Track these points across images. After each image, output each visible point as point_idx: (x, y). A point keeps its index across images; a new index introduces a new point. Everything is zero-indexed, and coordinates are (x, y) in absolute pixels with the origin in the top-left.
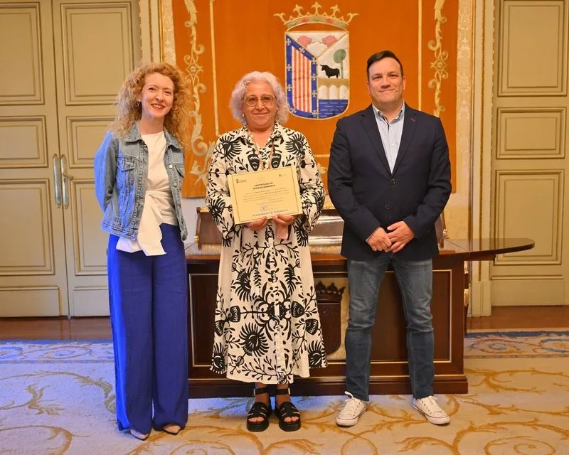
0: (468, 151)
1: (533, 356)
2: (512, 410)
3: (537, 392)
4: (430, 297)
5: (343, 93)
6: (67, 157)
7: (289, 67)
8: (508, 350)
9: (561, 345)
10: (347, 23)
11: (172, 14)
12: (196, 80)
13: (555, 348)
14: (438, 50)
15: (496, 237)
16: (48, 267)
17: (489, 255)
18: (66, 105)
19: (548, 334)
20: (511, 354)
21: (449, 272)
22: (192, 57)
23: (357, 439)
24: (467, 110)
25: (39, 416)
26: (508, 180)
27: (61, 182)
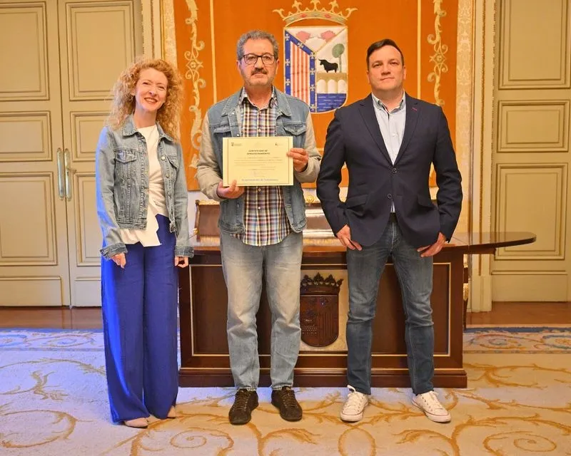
0: (468, 144)
1: (535, 352)
2: (512, 406)
3: (539, 388)
4: (430, 291)
5: (341, 87)
6: (70, 151)
7: (288, 62)
8: (508, 346)
9: (564, 342)
10: (345, 18)
11: (173, 11)
12: (196, 76)
13: (558, 345)
14: (438, 43)
15: (497, 231)
16: (51, 257)
17: (489, 248)
18: (70, 101)
19: (551, 330)
20: (511, 350)
21: (449, 265)
22: (193, 53)
23: (355, 430)
24: (467, 103)
25: (44, 401)
26: (509, 174)
27: (65, 175)
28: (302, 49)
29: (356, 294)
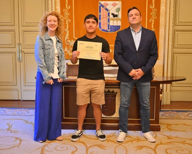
0: (163, 45)
1: (185, 119)
2: (176, 138)
3: (185, 132)
4: (149, 97)
5: (119, 23)
6: (22, 44)
8: (175, 117)
12: (67, 18)
14: (153, 8)
15: (173, 76)
16: (15, 83)
18: (22, 26)
19: (191, 111)
20: (177, 118)
21: (155, 88)
22: (66, 10)
23: (120, 145)
24: (163, 30)
25: (11, 133)
26: (178, 56)
27: (20, 53)
28: (105, 9)
29: (123, 97)
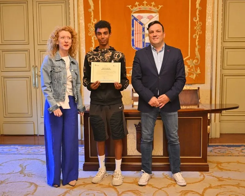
0: (210, 65)
1: (238, 156)
2: (228, 179)
3: (239, 171)
4: (177, 129)
6: (38, 66)
8: (227, 153)
10: (158, 10)
11: (83, 6)
12: (93, 34)
14: (198, 21)
15: (222, 103)
16: (29, 114)
17: (219, 111)
18: (38, 45)
21: (201, 118)
22: (92, 24)
23: (160, 191)
24: (210, 47)
25: (24, 177)
26: (228, 78)
27: (36, 77)
28: (139, 23)
